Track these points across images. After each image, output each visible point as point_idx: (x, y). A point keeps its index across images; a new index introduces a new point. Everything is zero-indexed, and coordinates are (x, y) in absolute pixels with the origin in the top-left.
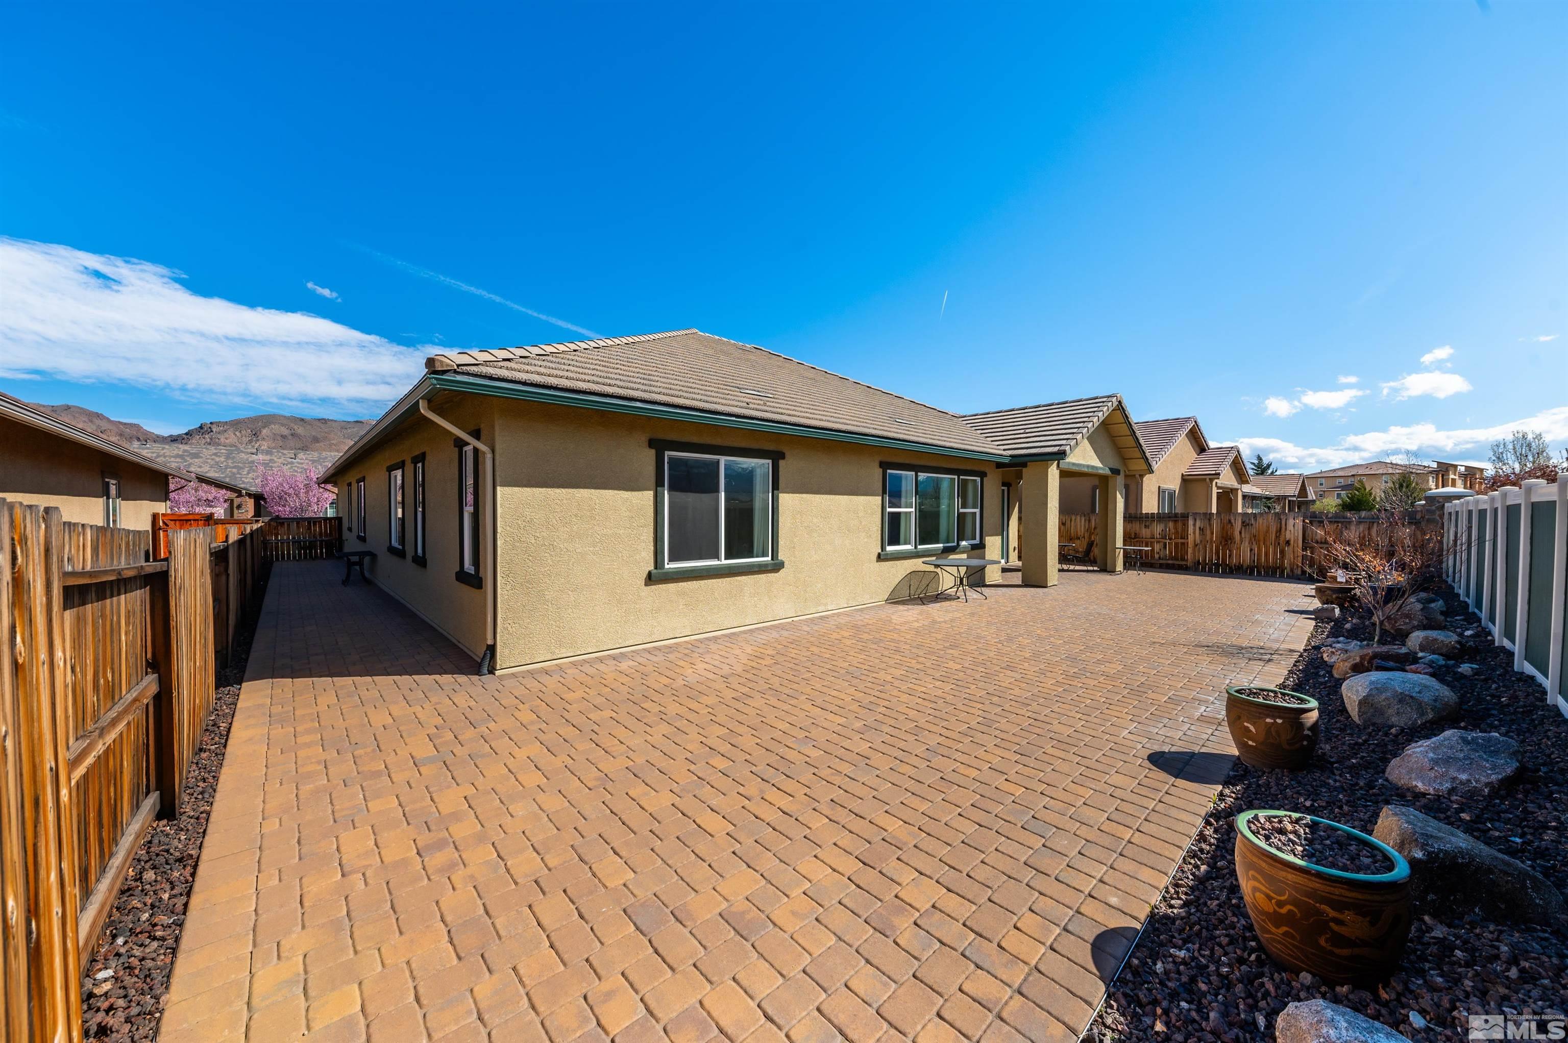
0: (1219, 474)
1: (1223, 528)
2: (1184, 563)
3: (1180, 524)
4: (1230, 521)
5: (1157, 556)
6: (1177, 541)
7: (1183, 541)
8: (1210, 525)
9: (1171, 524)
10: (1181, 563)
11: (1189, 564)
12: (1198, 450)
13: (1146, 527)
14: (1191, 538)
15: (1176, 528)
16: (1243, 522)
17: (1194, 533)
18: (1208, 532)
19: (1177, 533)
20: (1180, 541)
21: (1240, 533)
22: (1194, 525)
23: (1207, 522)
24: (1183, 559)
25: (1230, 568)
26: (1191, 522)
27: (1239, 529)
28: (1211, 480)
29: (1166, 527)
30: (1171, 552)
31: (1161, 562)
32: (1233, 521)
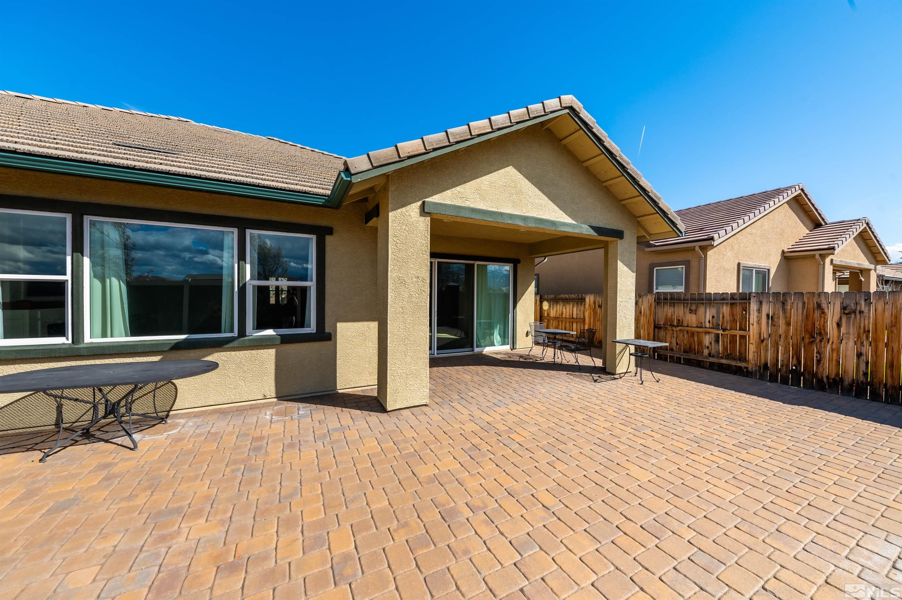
0: (833, 248)
1: (807, 317)
2: (743, 365)
3: (738, 309)
4: (819, 306)
5: (706, 352)
6: (734, 332)
7: (742, 333)
8: (784, 310)
9: (726, 310)
10: (739, 364)
11: (751, 367)
12: (811, 226)
13: (691, 311)
14: (753, 331)
15: (732, 315)
16: (844, 308)
17: (759, 322)
18: (782, 322)
19: (734, 321)
20: (738, 333)
21: (839, 325)
22: (759, 311)
23: (779, 306)
24: (743, 358)
25: (820, 381)
26: (754, 306)
27: (836, 318)
28: (823, 257)
29: (718, 313)
30: (725, 349)
31: (711, 360)
32: (824, 306)
